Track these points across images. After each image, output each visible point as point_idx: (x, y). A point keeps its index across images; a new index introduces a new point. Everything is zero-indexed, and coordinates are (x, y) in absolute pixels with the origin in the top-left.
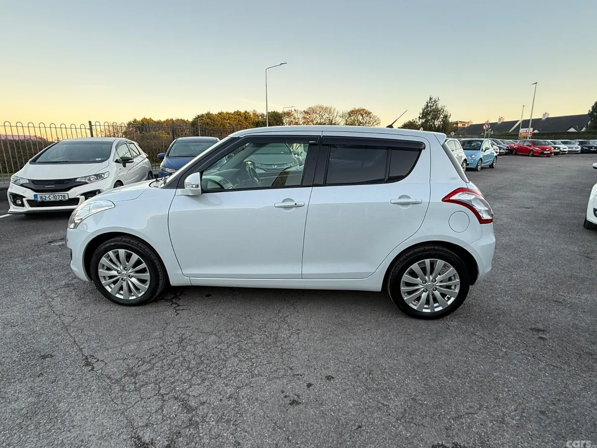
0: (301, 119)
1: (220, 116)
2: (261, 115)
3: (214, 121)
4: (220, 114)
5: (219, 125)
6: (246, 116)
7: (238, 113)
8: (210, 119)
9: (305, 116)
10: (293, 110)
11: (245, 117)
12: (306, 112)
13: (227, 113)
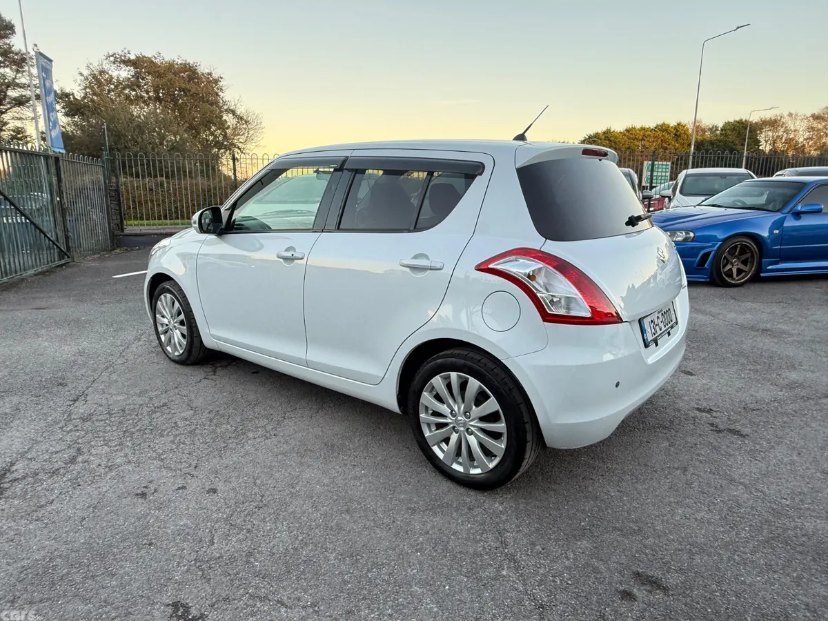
0: (801, 133)
1: (627, 134)
2: (710, 129)
3: (616, 143)
4: (628, 131)
5: (624, 149)
6: (678, 131)
7: (663, 128)
8: (609, 140)
9: (815, 125)
10: (785, 114)
11: (676, 135)
12: (816, 117)
13: (643, 129)
